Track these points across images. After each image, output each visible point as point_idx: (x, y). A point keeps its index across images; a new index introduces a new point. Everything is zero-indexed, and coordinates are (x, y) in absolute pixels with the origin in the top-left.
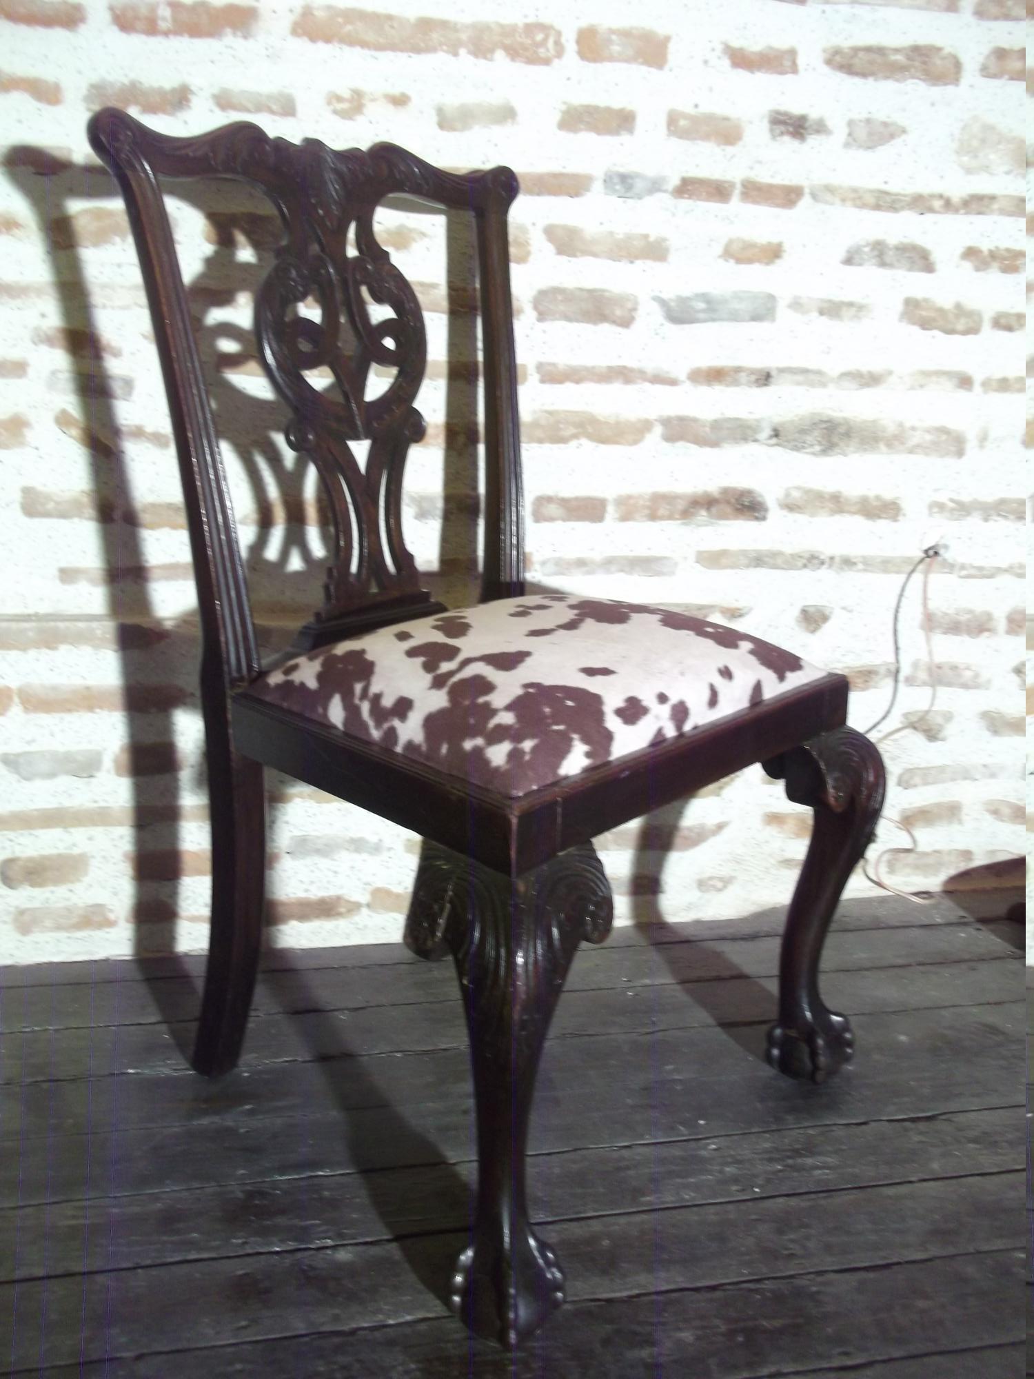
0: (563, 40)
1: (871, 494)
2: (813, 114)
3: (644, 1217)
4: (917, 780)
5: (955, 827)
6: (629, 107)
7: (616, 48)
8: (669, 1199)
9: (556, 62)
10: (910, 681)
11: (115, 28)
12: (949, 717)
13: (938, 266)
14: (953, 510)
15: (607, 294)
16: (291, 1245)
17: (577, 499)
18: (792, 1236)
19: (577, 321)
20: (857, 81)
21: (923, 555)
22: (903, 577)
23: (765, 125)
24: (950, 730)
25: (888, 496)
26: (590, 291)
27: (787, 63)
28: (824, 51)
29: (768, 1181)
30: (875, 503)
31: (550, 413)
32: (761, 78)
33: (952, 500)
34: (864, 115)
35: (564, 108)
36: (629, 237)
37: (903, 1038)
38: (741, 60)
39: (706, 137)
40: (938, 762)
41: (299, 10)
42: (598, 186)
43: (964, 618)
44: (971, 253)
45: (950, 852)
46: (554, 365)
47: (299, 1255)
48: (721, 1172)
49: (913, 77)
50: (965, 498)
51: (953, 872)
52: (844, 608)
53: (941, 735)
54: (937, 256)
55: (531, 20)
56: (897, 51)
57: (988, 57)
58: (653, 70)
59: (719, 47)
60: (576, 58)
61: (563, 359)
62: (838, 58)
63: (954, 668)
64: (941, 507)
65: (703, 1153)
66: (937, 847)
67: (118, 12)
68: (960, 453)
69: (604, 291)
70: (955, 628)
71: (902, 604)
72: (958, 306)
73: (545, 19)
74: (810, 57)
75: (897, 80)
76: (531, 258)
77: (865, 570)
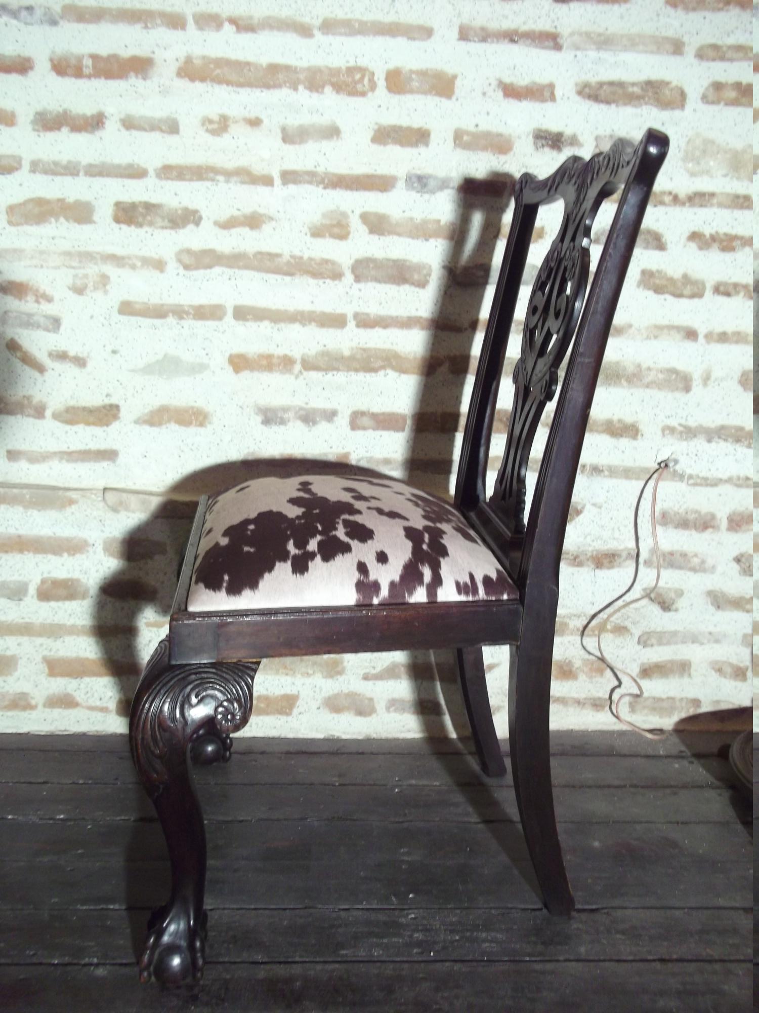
0: (376, 78)
1: (615, 418)
2: (568, 132)
3: (337, 966)
4: (653, 641)
5: (686, 680)
6: (426, 127)
7: (415, 84)
8: (362, 953)
9: (370, 94)
10: (647, 563)
11: (54, 74)
12: (680, 593)
13: (669, 246)
14: (681, 433)
15: (408, 263)
16: (67, 959)
17: (383, 414)
18: (446, 994)
19: (385, 282)
20: (603, 107)
21: (657, 466)
22: (642, 483)
23: (531, 139)
24: (681, 603)
25: (629, 419)
26: (395, 262)
27: (547, 94)
28: (576, 85)
29: (444, 948)
30: (617, 425)
31: (364, 350)
32: (527, 106)
33: (680, 425)
34: (608, 132)
35: (376, 127)
36: (425, 222)
37: (596, 844)
38: (511, 92)
39: (485, 148)
40: (672, 627)
41: (182, 59)
42: (401, 184)
43: (692, 517)
44: (695, 236)
45: (682, 699)
46: (367, 314)
47: (69, 968)
48: (411, 936)
49: (646, 104)
50: (692, 423)
51: (684, 715)
52: (594, 505)
53: (674, 607)
54: (668, 237)
55: (352, 64)
56: (633, 84)
57: (707, 89)
58: (444, 100)
59: (494, 83)
60: (385, 91)
61: (373, 310)
62: (587, 90)
63: (684, 555)
64: (672, 430)
65: (403, 920)
66: (671, 694)
67: (56, 62)
68: (687, 389)
69: (405, 261)
70: (684, 524)
71: (641, 504)
72: (685, 276)
73: (362, 63)
74: (565, 89)
75: (635, 106)
76: (351, 236)
77: (611, 476)
